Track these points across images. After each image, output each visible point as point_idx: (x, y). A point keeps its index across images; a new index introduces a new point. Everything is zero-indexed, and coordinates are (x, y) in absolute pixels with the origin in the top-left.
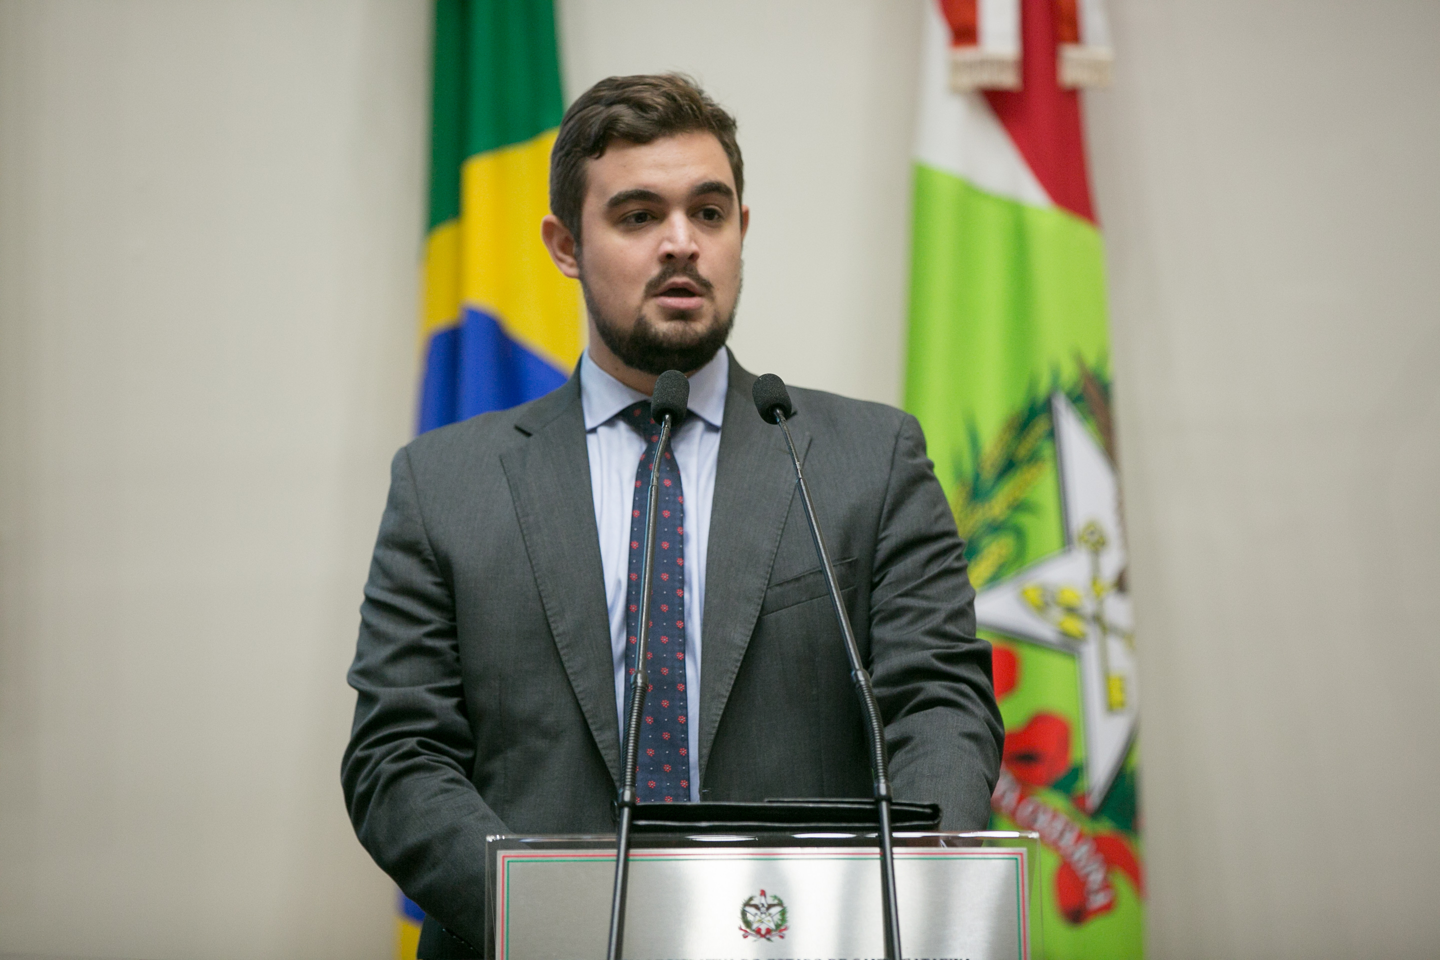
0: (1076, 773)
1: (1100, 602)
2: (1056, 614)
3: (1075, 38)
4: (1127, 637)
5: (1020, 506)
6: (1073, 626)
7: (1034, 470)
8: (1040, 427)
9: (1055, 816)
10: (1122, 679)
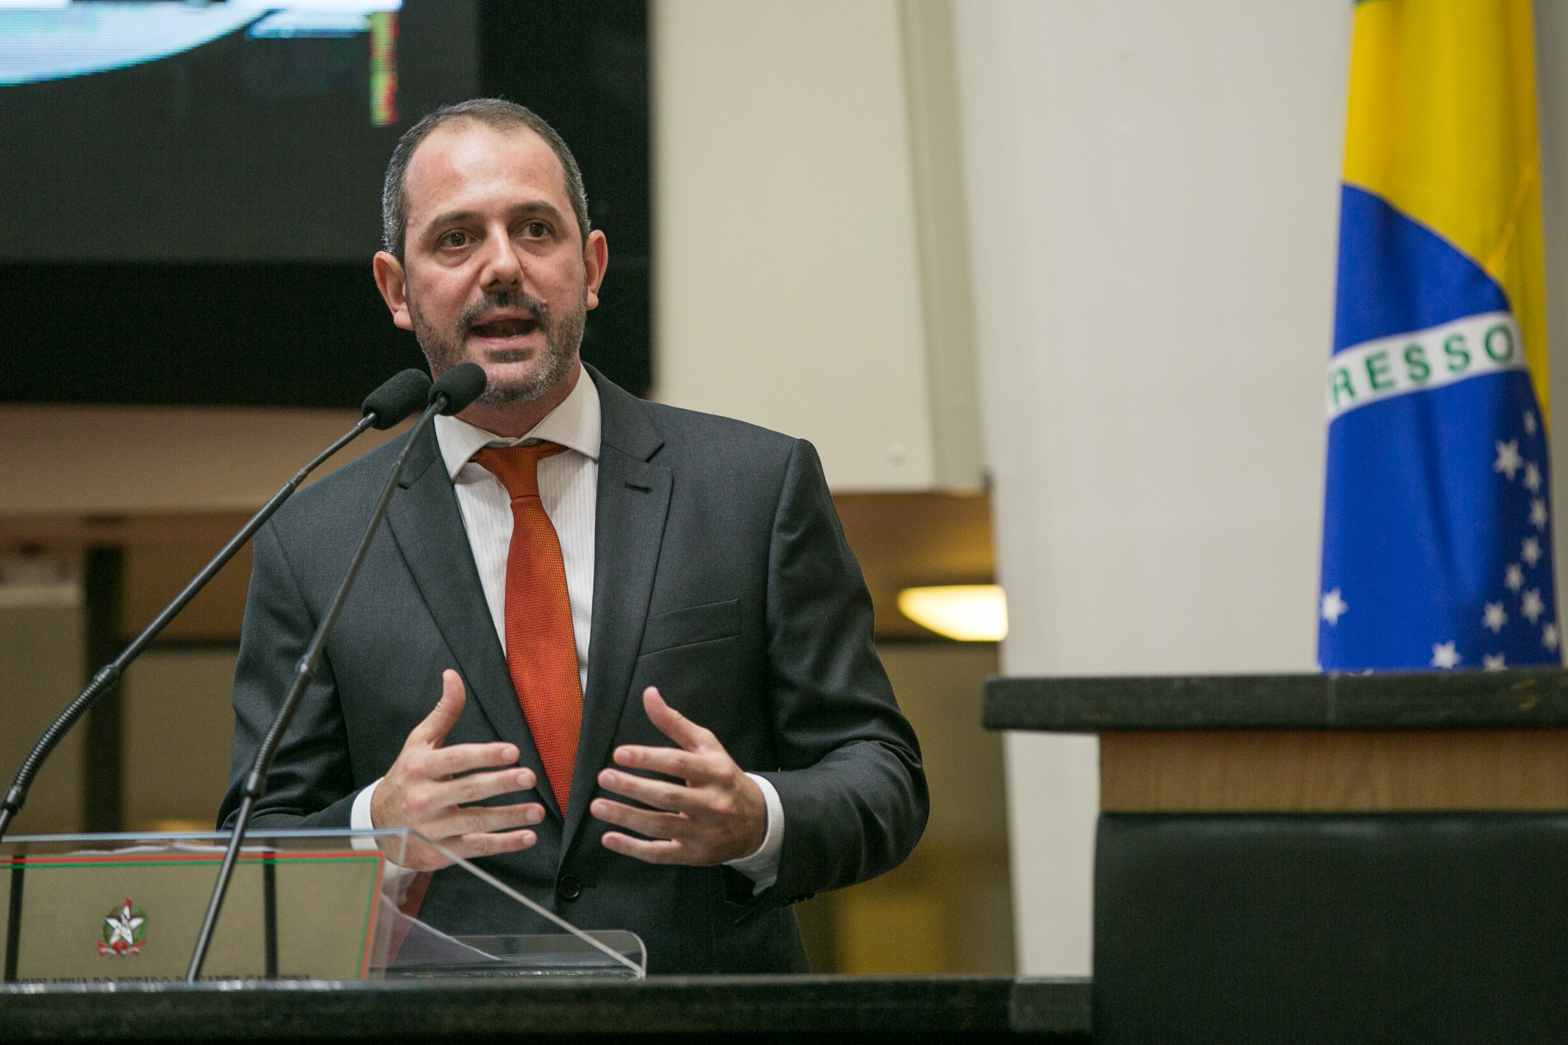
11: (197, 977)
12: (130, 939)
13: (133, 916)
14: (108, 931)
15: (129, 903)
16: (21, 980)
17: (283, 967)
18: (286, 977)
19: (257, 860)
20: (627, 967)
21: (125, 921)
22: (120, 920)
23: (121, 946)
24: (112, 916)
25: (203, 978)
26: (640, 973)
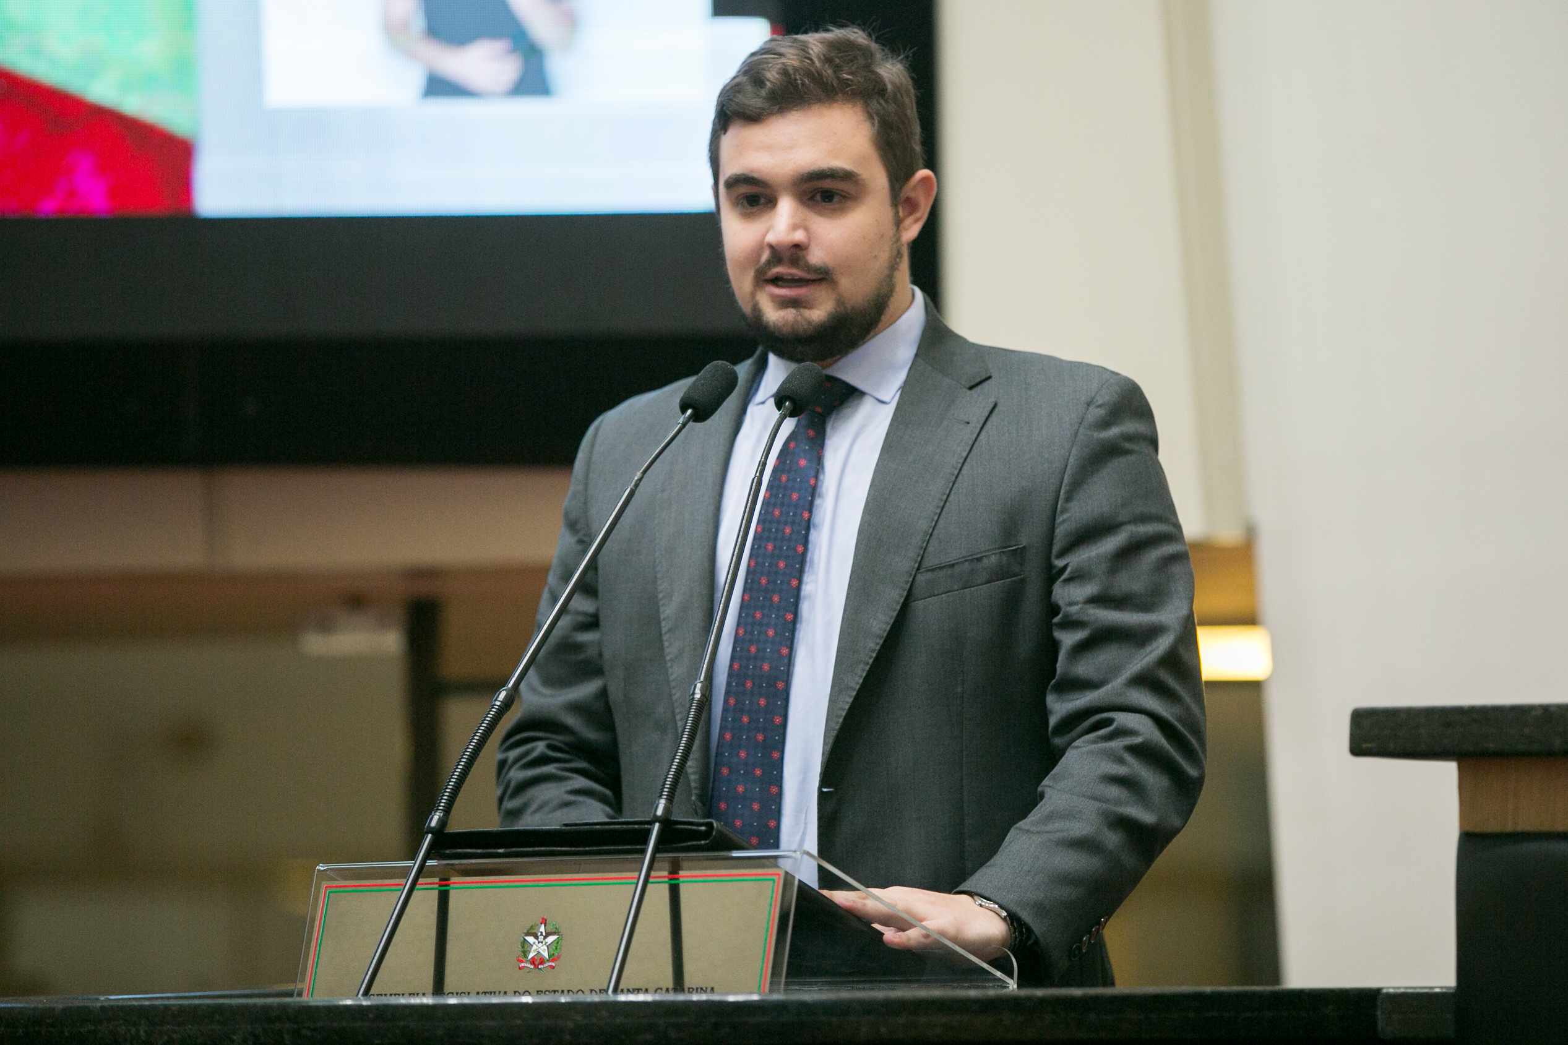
11: (615, 991)
12: (546, 955)
13: (548, 934)
14: (525, 947)
15: (544, 921)
16: (446, 993)
17: (689, 980)
18: (691, 990)
19: (663, 880)
20: (1000, 980)
21: (541, 938)
22: (537, 937)
23: (537, 962)
24: (528, 934)
25: (622, 991)
26: (1012, 985)
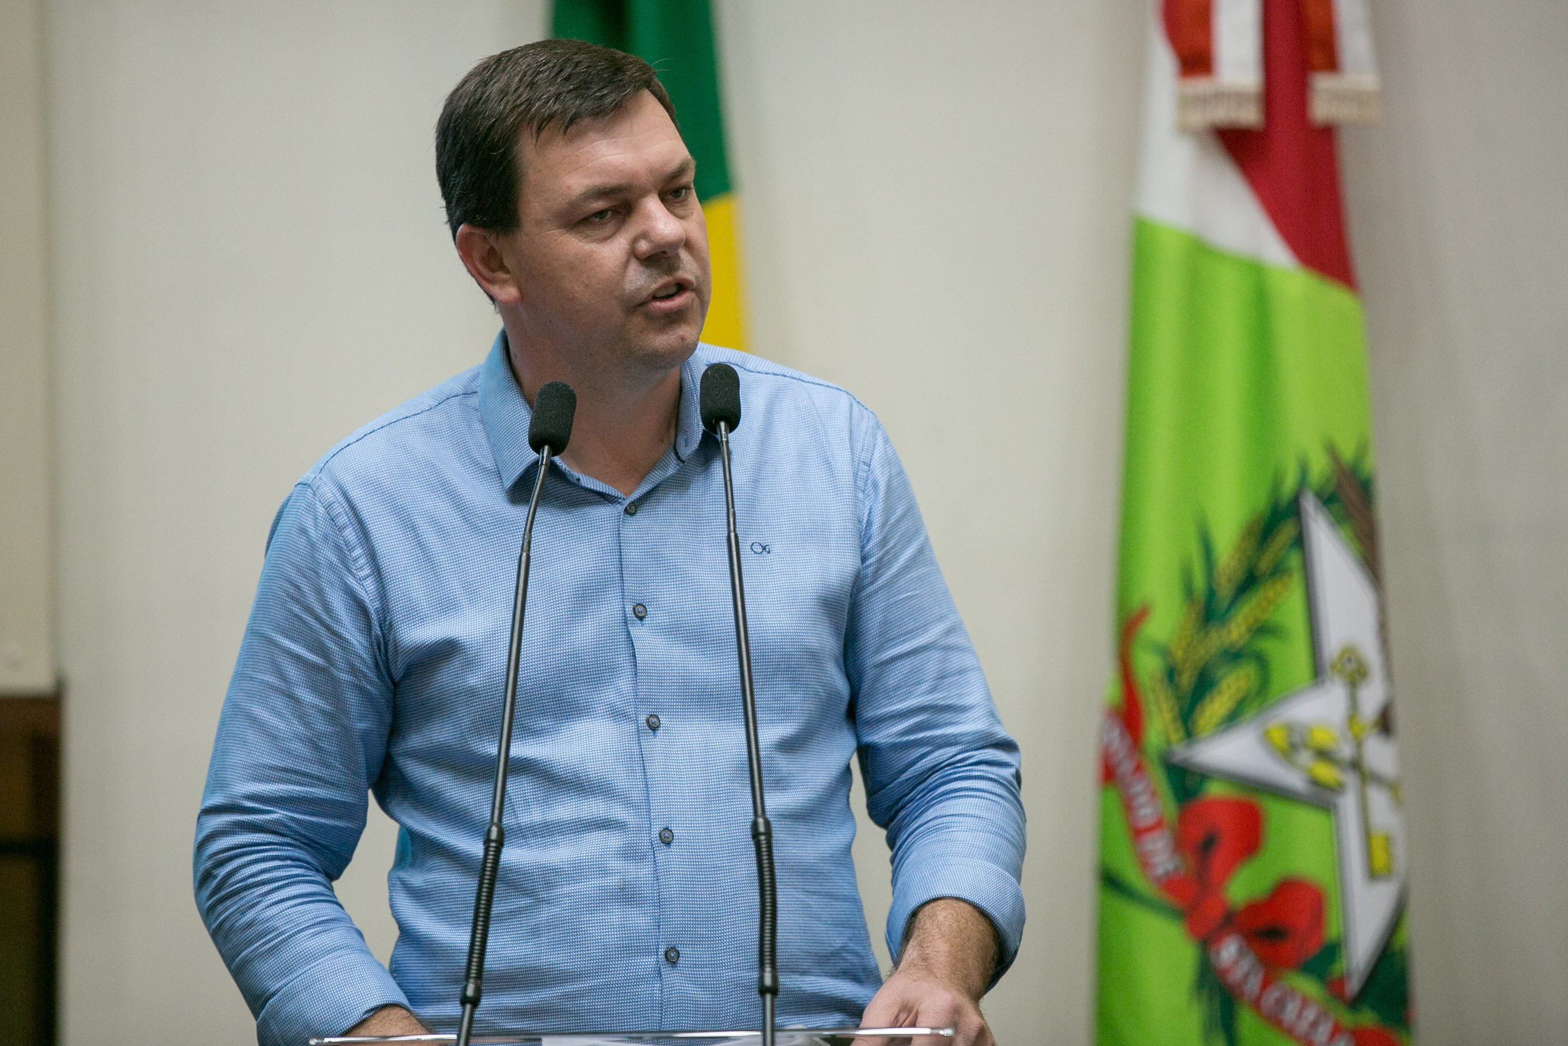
0: (1333, 951)
1: (1359, 744)
2: (1305, 757)
3: (1331, 64)
4: (1392, 786)
5: (1263, 629)
6: (1326, 772)
7: (1279, 586)
8: (1287, 532)
9: (1305, 1002)
10: (1388, 840)
